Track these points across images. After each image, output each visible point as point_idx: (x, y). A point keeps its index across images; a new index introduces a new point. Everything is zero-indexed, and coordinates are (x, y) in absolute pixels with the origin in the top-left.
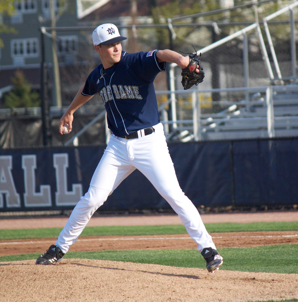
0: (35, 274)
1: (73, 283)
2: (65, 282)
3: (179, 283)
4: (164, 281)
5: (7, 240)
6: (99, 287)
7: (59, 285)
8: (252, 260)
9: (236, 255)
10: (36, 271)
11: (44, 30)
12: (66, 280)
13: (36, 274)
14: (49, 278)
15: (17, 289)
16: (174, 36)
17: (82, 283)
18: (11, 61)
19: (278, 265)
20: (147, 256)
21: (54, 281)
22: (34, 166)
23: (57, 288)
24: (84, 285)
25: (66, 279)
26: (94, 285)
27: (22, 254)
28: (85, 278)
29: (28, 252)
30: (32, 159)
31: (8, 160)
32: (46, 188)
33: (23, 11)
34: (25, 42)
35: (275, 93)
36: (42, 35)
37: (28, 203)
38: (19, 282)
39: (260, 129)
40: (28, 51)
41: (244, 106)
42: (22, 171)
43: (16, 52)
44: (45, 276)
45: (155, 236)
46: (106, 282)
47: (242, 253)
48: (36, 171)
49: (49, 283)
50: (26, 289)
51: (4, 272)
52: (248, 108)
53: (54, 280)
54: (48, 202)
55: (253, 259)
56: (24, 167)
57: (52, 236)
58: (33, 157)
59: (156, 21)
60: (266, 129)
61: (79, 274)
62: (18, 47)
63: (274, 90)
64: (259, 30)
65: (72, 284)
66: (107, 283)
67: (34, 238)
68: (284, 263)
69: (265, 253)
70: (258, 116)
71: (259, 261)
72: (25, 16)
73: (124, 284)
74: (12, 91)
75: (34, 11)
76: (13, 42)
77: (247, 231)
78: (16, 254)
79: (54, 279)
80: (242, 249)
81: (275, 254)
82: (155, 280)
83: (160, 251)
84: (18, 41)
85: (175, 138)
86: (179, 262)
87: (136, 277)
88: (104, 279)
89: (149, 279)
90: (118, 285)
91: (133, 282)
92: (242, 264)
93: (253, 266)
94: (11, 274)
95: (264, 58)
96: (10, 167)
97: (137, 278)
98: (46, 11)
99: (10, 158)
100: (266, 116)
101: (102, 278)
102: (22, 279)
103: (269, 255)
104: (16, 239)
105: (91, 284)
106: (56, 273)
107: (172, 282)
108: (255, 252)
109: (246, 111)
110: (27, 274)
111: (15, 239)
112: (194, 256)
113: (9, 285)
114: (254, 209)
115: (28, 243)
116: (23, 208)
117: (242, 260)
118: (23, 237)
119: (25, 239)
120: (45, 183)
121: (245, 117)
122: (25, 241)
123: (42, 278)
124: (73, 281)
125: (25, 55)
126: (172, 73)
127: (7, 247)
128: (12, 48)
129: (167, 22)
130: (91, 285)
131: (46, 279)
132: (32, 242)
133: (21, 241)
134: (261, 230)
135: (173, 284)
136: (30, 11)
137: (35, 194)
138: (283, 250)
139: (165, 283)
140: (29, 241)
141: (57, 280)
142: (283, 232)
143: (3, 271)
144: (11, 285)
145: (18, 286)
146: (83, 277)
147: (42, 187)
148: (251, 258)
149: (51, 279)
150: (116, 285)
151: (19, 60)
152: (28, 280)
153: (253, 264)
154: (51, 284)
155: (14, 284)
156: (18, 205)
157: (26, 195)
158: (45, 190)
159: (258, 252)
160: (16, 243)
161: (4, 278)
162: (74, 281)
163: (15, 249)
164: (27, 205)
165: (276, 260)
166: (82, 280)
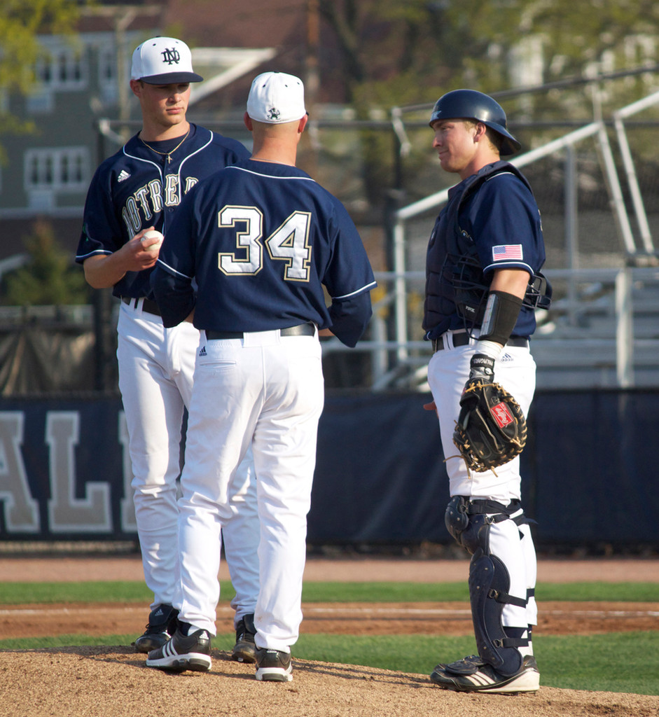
0: (78, 678)
1: (166, 702)
2: (148, 698)
3: (412, 709)
4: (378, 704)
5: (10, 604)
6: (226, 713)
7: (134, 706)
8: (578, 665)
9: (542, 652)
10: (82, 672)
11: (105, 126)
12: (150, 696)
13: (80, 678)
14: (112, 690)
15: (36, 711)
16: (406, 147)
17: (187, 703)
18: (23, 200)
19: (640, 677)
20: (333, 648)
21: (121, 697)
22: (74, 439)
23: (128, 712)
24: (191, 707)
25: (151, 693)
26: (215, 709)
27: (45, 636)
28: (195, 690)
29: (59, 632)
30: (70, 423)
31: (15, 423)
32: (99, 490)
33: (55, 83)
34: (57, 155)
35: (638, 285)
36: (101, 138)
37: (58, 521)
38: (42, 695)
39: (599, 367)
40: (65, 178)
41: (563, 313)
42: (45, 450)
43: (35, 179)
44: (102, 684)
45: (352, 605)
46: (242, 701)
47: (554, 649)
48: (78, 449)
49: (112, 701)
50: (57, 713)
51: (7, 673)
52: (572, 318)
53: (123, 693)
54: (102, 521)
55: (580, 662)
56: (50, 439)
57: (112, 599)
58: (73, 418)
59: (362, 115)
60: (612, 367)
61: (181, 682)
62: (42, 168)
63: (634, 279)
64: (604, 138)
65: (165, 704)
66: (245, 704)
67: (70, 603)
68: (652, 674)
69: (610, 649)
70: (595, 337)
71: (596, 668)
72: (60, 97)
73: (284, 707)
74: (25, 267)
75: (82, 84)
76: (29, 156)
77: (566, 599)
78: (29, 636)
79: (124, 691)
80: (555, 641)
81: (631, 654)
82: (357, 701)
83: (365, 639)
84: (42, 154)
85: (402, 383)
86: (409, 663)
87: (312, 693)
88: (239, 695)
89: (342, 699)
90: (269, 710)
91: (306, 705)
92: (554, 674)
93: (580, 678)
94: (23, 677)
95: (612, 203)
96: (18, 439)
97: (314, 696)
98: (108, 87)
99: (18, 417)
100: (613, 337)
101: (234, 692)
102: (49, 690)
103: (618, 655)
104: (29, 602)
105: (208, 706)
106: (127, 676)
107: (396, 706)
108: (586, 647)
109: (568, 324)
110: (60, 677)
111: (28, 604)
112: (443, 651)
113: (18, 701)
114: (581, 552)
115: (59, 612)
116: (45, 534)
117: (555, 664)
118: (46, 599)
119: (50, 604)
120: (98, 478)
121: (565, 338)
122: (51, 608)
123: (95, 687)
124: (167, 697)
125: (57, 185)
126: (399, 233)
127: (10, 621)
128: (28, 168)
129: (389, 115)
130: (208, 709)
131: (103, 692)
132: (66, 611)
133: (40, 609)
134: (598, 599)
135: (398, 711)
136: (71, 85)
137: (74, 503)
138: (650, 644)
139: (380, 709)
140: (62, 608)
141: (130, 695)
142: (649, 605)
143: (5, 670)
144: (24, 704)
145: (38, 706)
146: (191, 690)
147: (92, 488)
148: (576, 660)
149: (116, 691)
150: (265, 710)
151: (42, 198)
152: (62, 693)
153: (580, 675)
154: (115, 702)
155: (29, 700)
156: (33, 526)
157: (53, 505)
158: (98, 495)
159: (592, 647)
160: (31, 612)
161: (8, 686)
162: (169, 698)
163: (29, 625)
164: (55, 527)
165: (633, 666)
166: (188, 695)
